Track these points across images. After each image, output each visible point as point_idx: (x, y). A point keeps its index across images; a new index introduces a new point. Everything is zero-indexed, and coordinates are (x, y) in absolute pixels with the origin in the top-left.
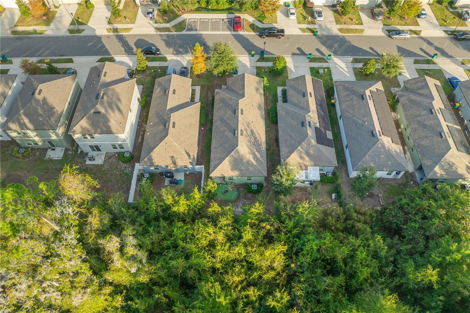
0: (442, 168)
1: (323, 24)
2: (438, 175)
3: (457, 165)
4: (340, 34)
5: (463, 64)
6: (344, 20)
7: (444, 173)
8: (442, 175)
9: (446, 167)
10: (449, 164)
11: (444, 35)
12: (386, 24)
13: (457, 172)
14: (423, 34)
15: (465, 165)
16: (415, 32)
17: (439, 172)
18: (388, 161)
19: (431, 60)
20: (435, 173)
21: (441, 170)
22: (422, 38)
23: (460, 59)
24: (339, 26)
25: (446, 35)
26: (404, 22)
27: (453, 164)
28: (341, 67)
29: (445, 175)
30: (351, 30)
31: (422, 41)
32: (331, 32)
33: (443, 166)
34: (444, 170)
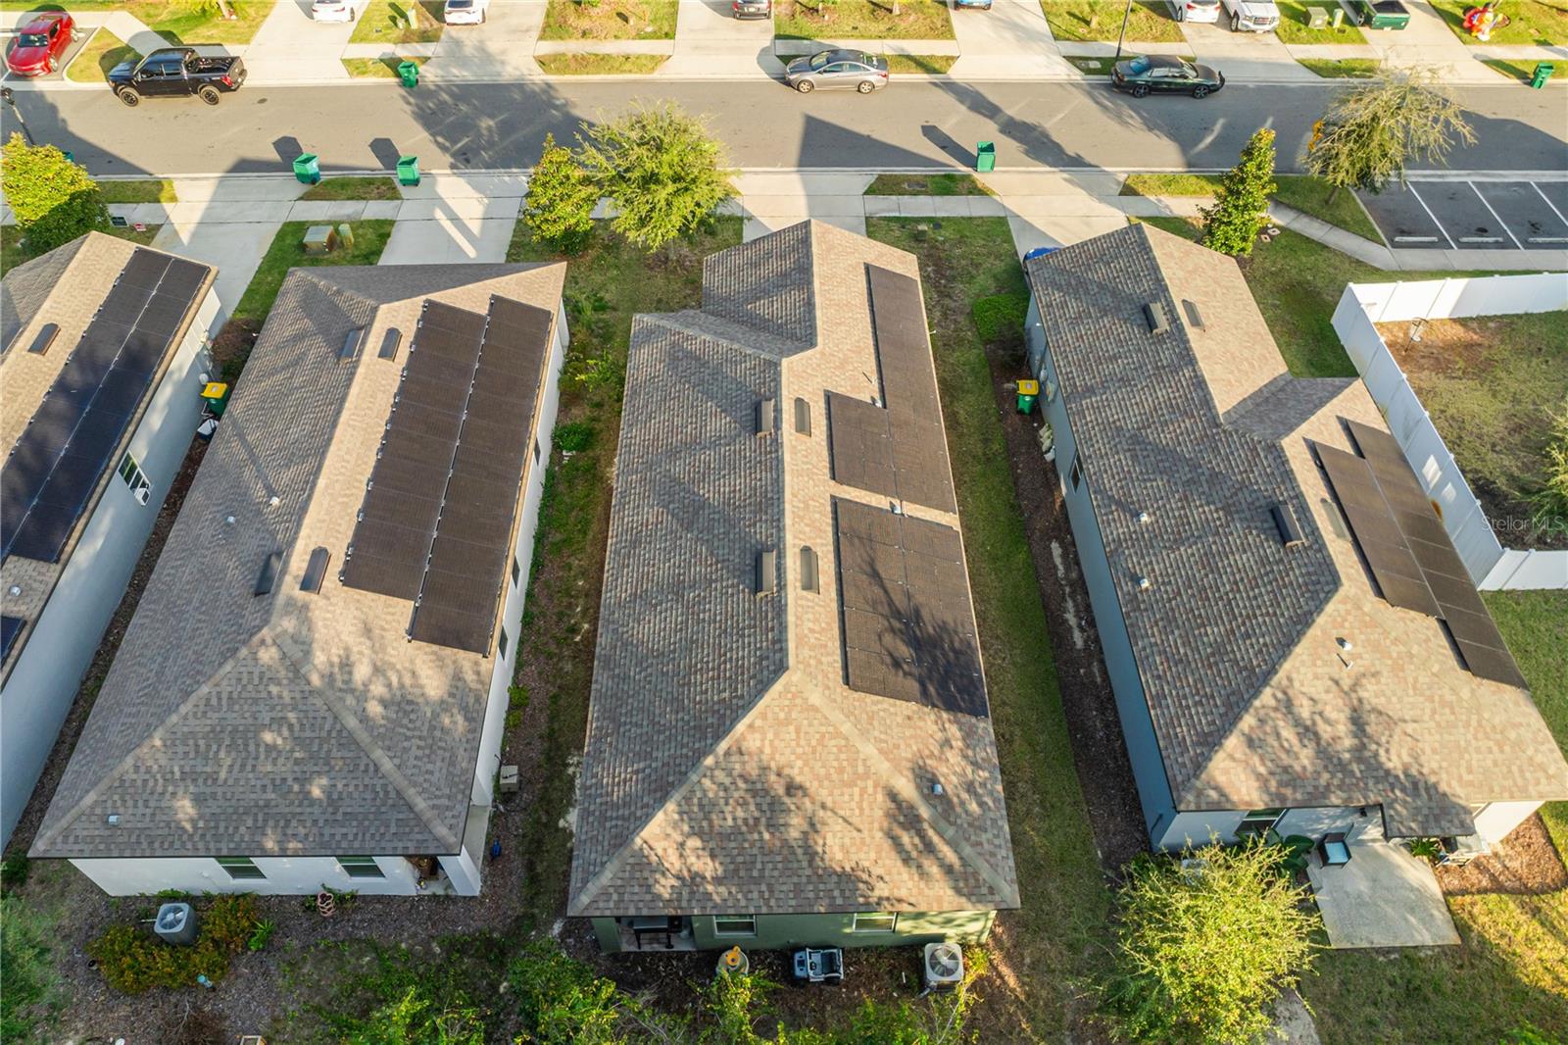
0: (701, 822)
1: (469, 39)
2: (665, 887)
3: (823, 794)
4: (538, 76)
5: (1128, 191)
6: (585, 24)
7: (708, 867)
8: (694, 880)
9: (732, 815)
10: (757, 789)
11: (1066, 72)
12: (791, 31)
13: (811, 855)
14: (957, 73)
15: (880, 797)
16: (923, 64)
17: (673, 862)
18: (304, 780)
19: (966, 177)
20: (644, 868)
21: (694, 842)
22: (950, 87)
23: (1121, 173)
24: (547, 47)
25: (1077, 76)
26: (882, 27)
27: (792, 788)
28: (455, 219)
29: (718, 881)
30: (603, 61)
31: (949, 99)
32: (498, 68)
33: (707, 808)
34: (717, 842)
